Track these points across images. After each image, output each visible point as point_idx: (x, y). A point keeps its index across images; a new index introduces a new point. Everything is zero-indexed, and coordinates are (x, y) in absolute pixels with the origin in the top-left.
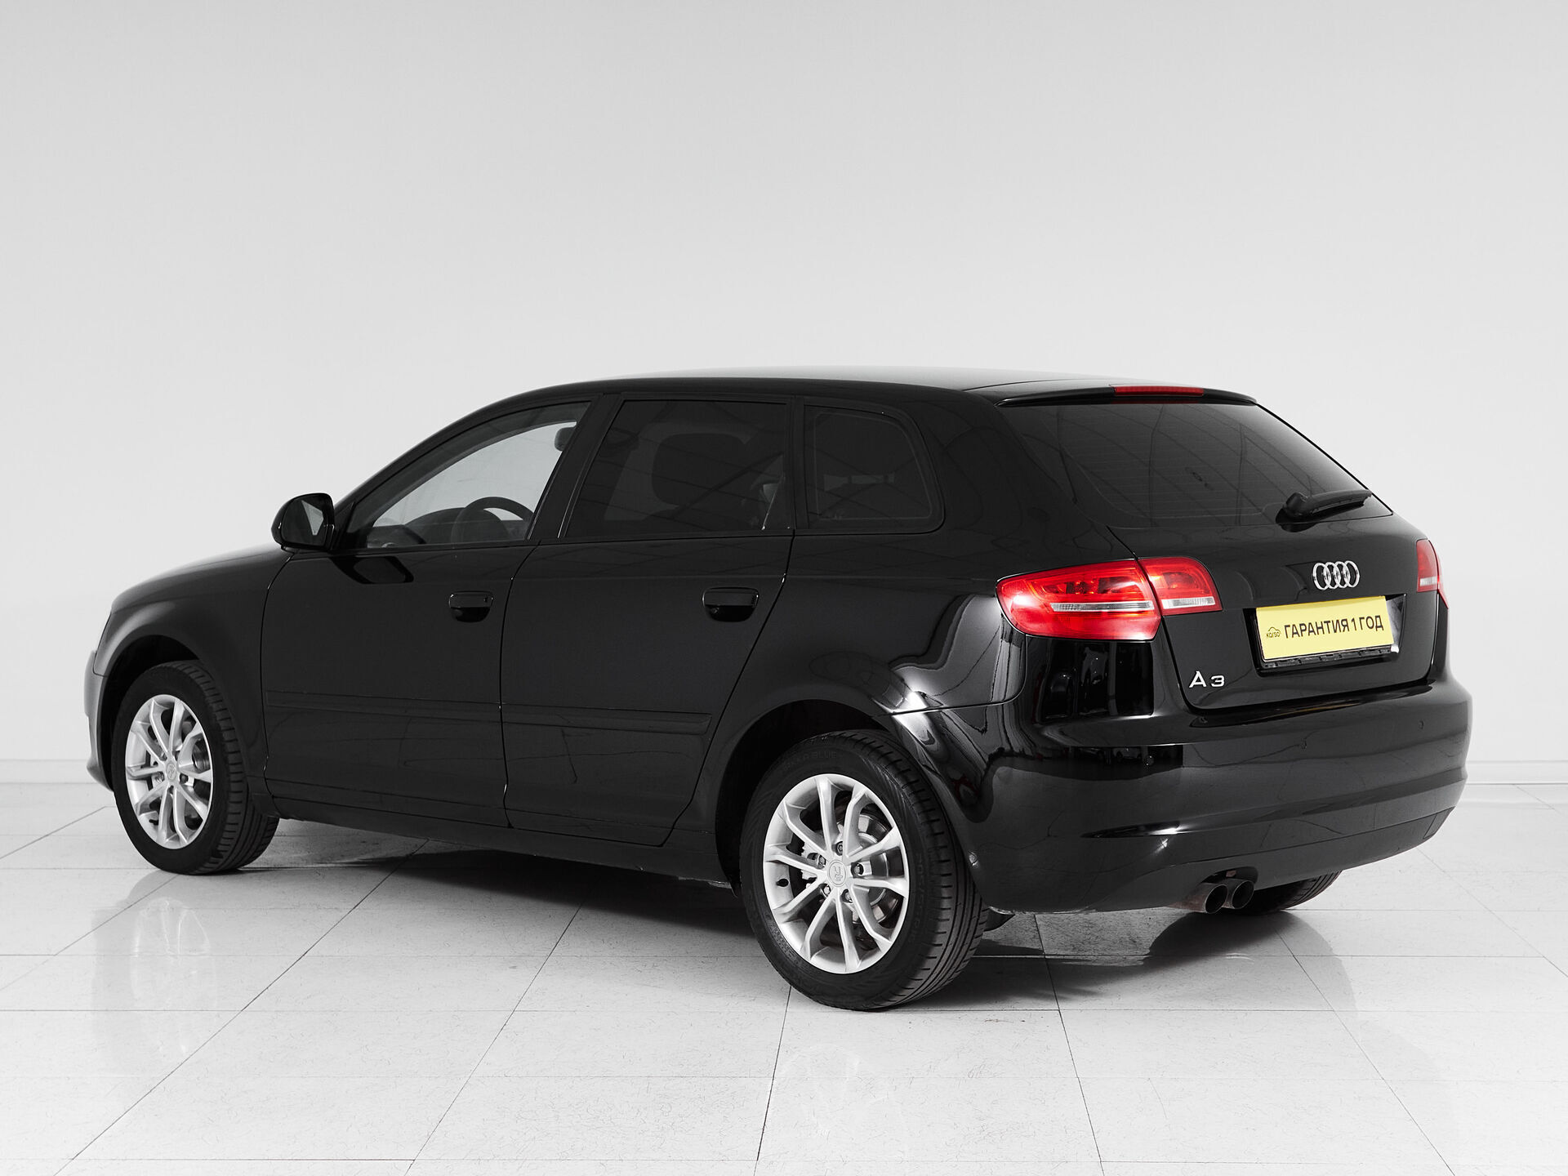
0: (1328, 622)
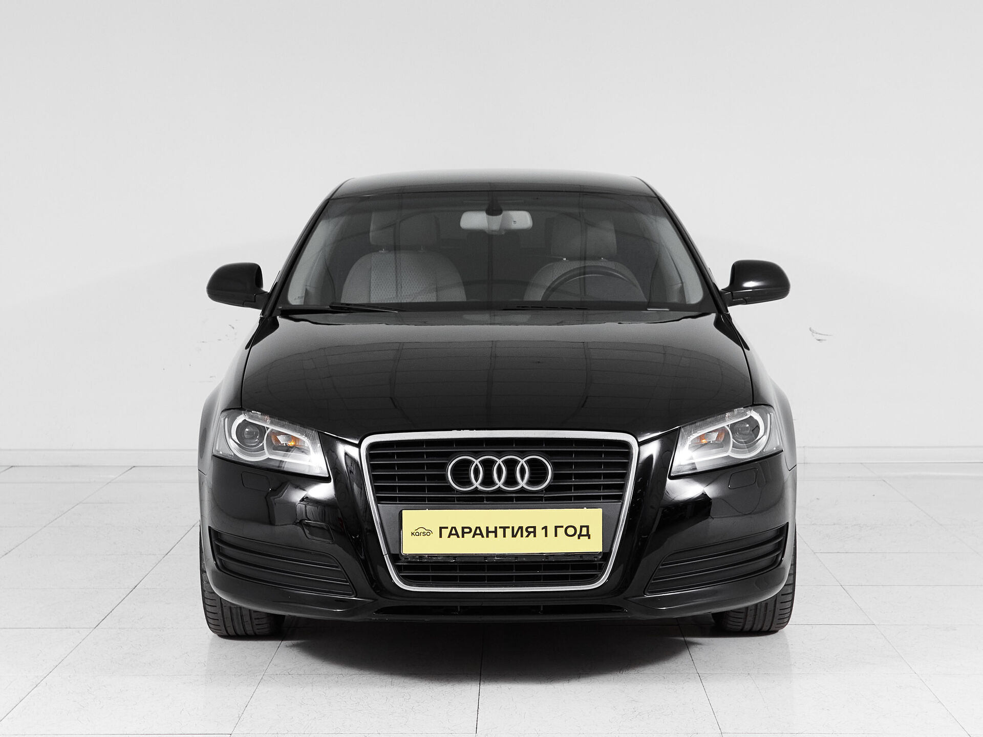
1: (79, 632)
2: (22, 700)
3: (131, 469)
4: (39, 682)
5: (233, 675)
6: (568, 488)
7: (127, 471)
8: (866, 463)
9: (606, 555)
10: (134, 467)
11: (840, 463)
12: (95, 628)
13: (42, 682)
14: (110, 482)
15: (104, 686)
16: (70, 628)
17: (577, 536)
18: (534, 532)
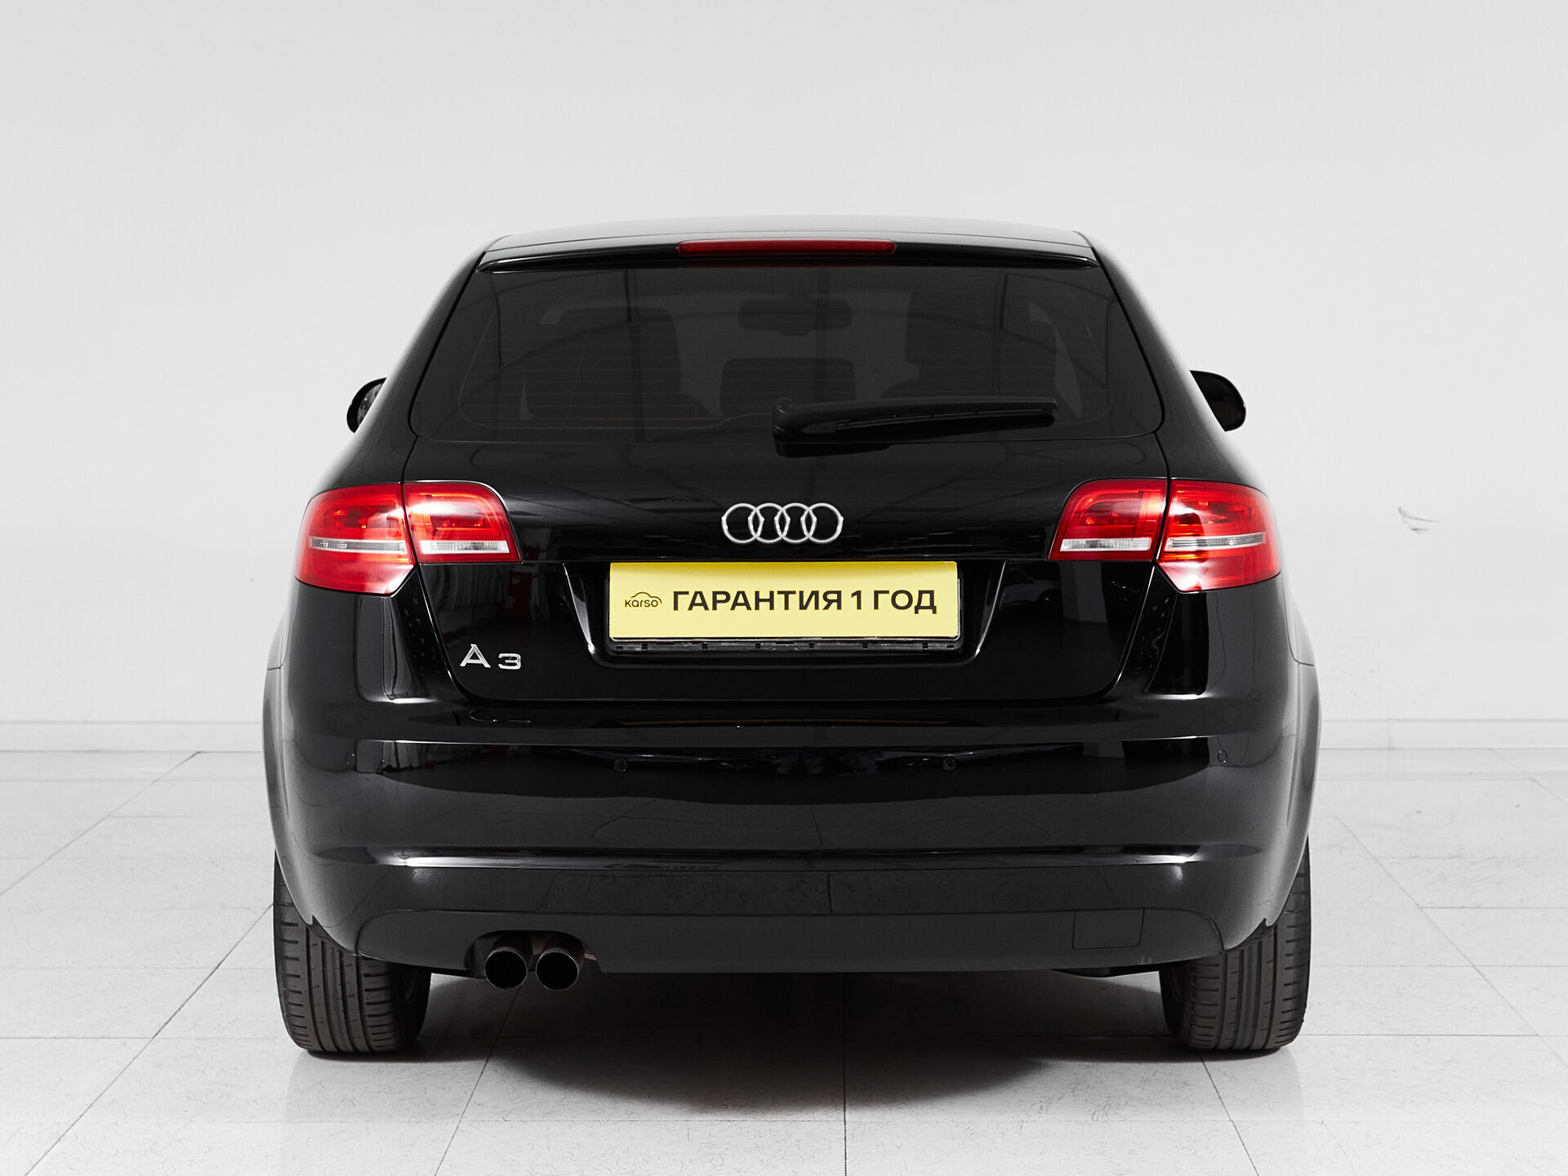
0: (787, 594)
1: (125, 1044)
2: (36, 1164)
3: (194, 755)
4: (63, 1133)
5: (405, 1122)
7: (187, 760)
8: (1499, 749)
10: (198, 753)
11: (1452, 749)
12: (153, 1038)
13: (68, 1133)
14: (158, 780)
15: (179, 1141)
16: (109, 1038)
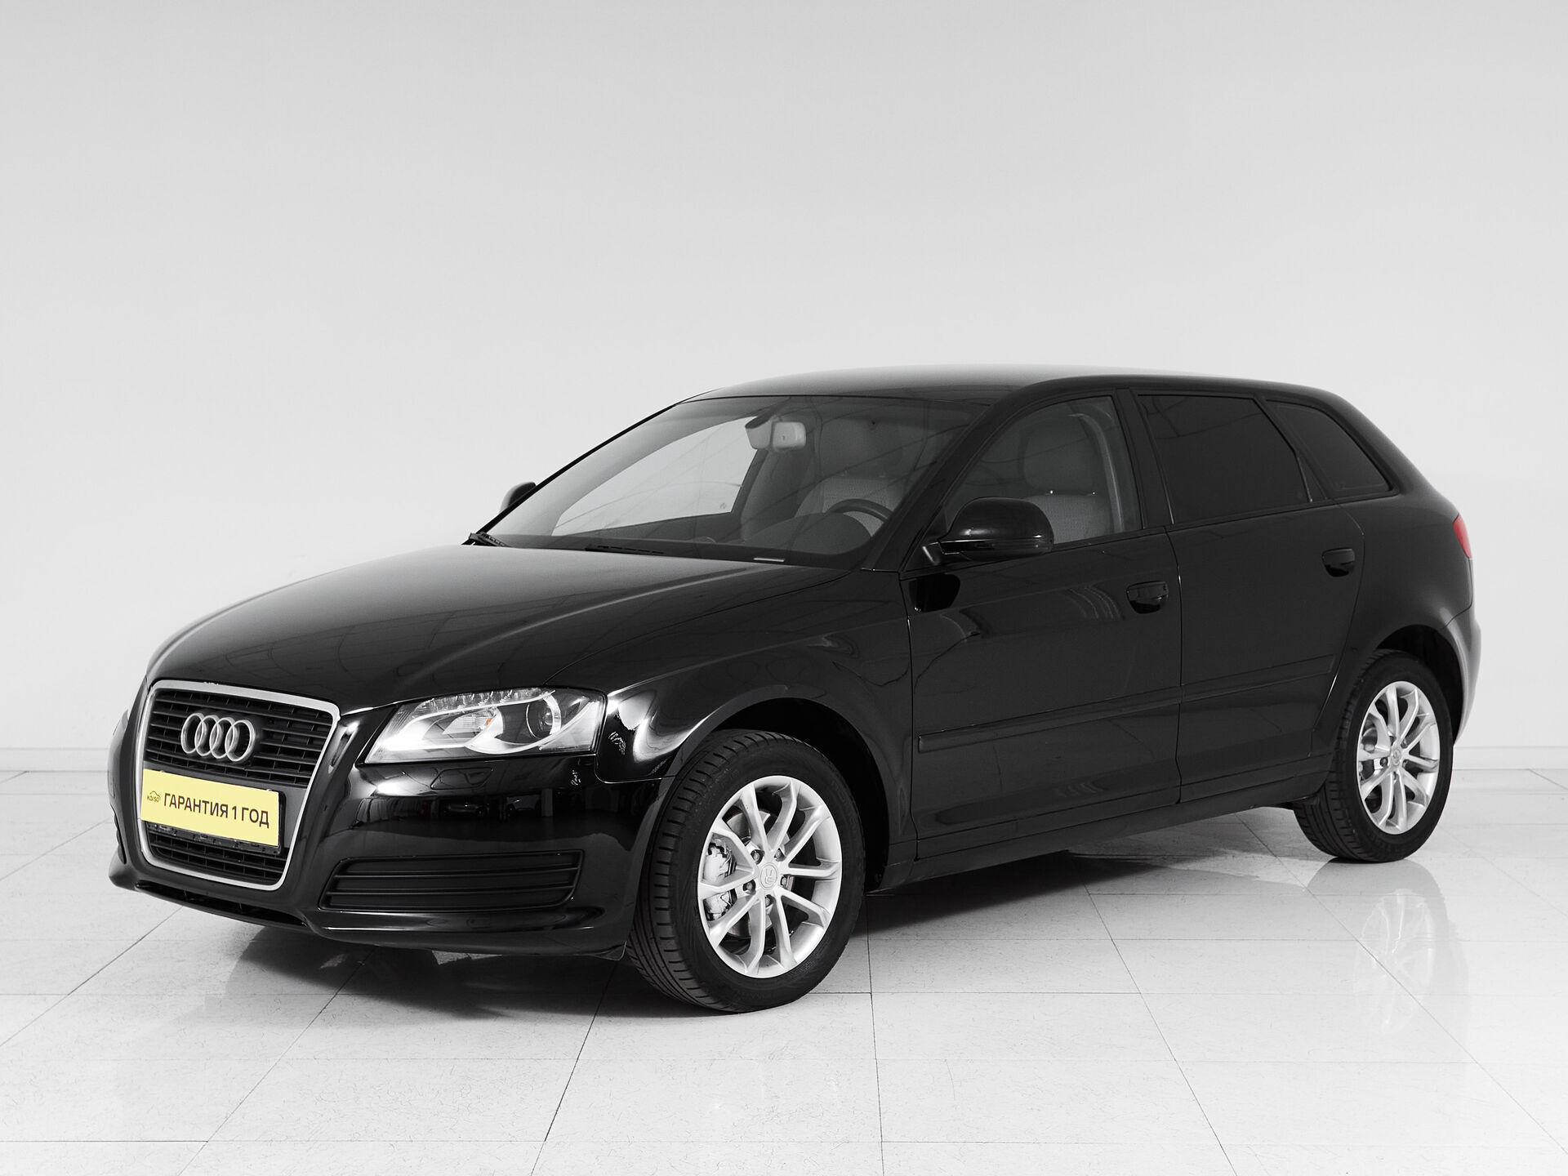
6: (269, 764)
9: (285, 851)
17: (258, 822)
18: (226, 812)
